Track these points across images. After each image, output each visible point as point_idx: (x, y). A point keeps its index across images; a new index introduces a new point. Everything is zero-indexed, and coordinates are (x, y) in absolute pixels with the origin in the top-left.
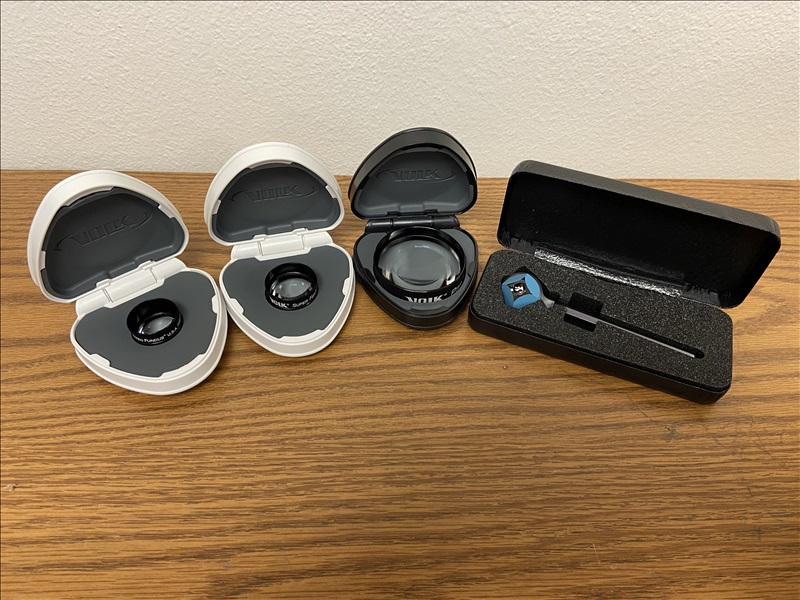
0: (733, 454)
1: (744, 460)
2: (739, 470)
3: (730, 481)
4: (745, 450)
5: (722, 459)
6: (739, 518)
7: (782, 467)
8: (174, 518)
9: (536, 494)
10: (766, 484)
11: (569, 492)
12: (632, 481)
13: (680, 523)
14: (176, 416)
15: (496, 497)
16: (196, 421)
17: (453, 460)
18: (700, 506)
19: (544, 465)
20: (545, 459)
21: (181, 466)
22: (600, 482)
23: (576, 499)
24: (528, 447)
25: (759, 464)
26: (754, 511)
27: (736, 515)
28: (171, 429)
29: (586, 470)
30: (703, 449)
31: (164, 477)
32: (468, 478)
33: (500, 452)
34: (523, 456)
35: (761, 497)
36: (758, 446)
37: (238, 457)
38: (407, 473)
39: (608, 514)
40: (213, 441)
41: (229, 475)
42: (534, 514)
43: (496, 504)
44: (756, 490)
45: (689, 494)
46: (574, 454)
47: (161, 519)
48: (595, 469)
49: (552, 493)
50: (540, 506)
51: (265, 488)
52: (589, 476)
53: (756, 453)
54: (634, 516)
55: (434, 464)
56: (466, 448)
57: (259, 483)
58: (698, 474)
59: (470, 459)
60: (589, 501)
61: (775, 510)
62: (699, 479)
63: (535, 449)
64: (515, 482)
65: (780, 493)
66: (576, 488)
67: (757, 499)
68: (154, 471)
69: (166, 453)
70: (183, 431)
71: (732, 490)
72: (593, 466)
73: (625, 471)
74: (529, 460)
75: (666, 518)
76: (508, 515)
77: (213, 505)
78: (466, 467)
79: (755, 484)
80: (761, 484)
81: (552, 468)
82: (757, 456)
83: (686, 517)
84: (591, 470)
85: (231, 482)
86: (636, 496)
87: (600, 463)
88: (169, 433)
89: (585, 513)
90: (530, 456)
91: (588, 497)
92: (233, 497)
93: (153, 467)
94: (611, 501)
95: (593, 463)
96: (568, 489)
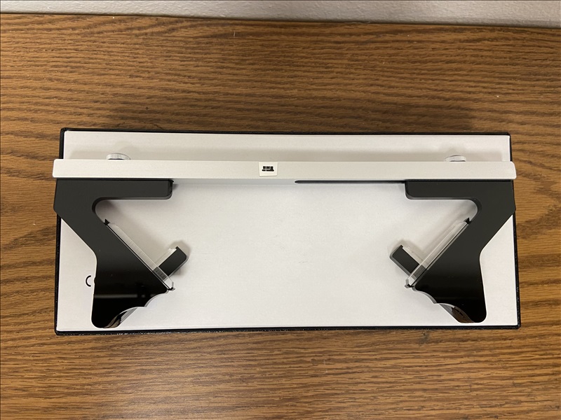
0: (468, 356)
1: (474, 362)
2: (469, 370)
3: (458, 380)
4: (479, 353)
5: (459, 360)
6: (455, 409)
7: (503, 368)
8: (36, 410)
9: (309, 391)
10: (485, 382)
11: (334, 389)
12: (383, 380)
13: (411, 412)
14: (21, 324)
15: (278, 393)
16: (39, 329)
17: (248, 363)
18: (430, 399)
19: (320, 366)
20: (321, 362)
21: (34, 368)
22: (359, 380)
23: (339, 394)
24: (310, 351)
25: (487, 365)
26: (468, 403)
27: (454, 406)
28: (19, 335)
29: (350, 371)
30: (447, 352)
31: (22, 377)
32: (259, 378)
33: (286, 356)
34: (305, 359)
35: (478, 393)
36: (490, 350)
37: (77, 361)
38: (211, 374)
39: (360, 406)
40: (55, 347)
41: (72, 376)
42: (305, 407)
43: (278, 399)
44: (476, 387)
45: (425, 390)
46: (344, 357)
47: (27, 410)
48: (357, 370)
49: (321, 390)
50: (311, 400)
51: (101, 387)
52: (352, 376)
53: (487, 355)
54: (379, 407)
55: (233, 366)
56: (260, 352)
57: (96, 383)
58: (435, 373)
59: (263, 362)
60: (348, 396)
61: (484, 403)
62: (435, 378)
63: (314, 353)
64: (295, 381)
65: (493, 389)
66: (340, 386)
67: (474, 393)
68: (14, 372)
69: (20, 357)
70: (30, 338)
71: (458, 386)
72: (357, 367)
73: (381, 371)
74: (309, 362)
75: (401, 409)
76: (284, 408)
77: (64, 400)
78: (258, 369)
79: (476, 382)
80: (482, 382)
81: (325, 369)
82: (487, 358)
83: (416, 408)
84: (354, 370)
85: (75, 382)
86: (384, 391)
87: (363, 364)
88: (19, 339)
89: (342, 405)
90: (309, 359)
91: (348, 392)
92: (77, 394)
93: (13, 368)
94: (363, 396)
95: (357, 364)
96: (334, 386)
